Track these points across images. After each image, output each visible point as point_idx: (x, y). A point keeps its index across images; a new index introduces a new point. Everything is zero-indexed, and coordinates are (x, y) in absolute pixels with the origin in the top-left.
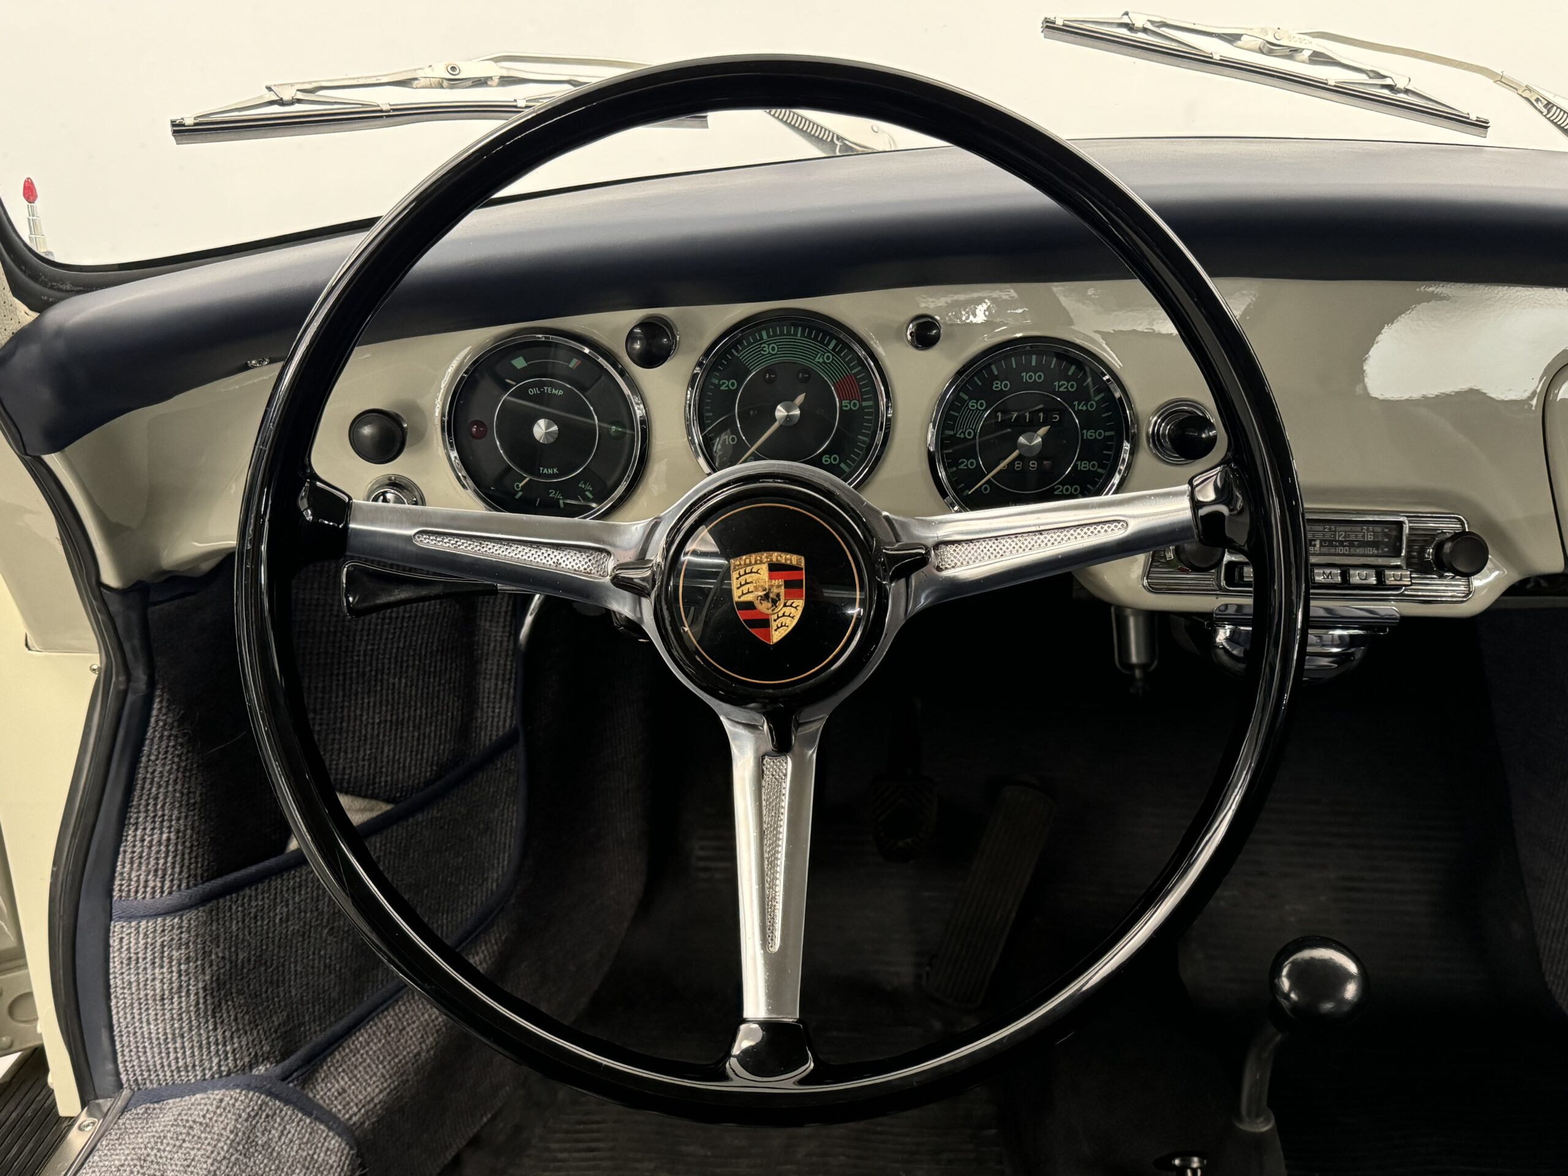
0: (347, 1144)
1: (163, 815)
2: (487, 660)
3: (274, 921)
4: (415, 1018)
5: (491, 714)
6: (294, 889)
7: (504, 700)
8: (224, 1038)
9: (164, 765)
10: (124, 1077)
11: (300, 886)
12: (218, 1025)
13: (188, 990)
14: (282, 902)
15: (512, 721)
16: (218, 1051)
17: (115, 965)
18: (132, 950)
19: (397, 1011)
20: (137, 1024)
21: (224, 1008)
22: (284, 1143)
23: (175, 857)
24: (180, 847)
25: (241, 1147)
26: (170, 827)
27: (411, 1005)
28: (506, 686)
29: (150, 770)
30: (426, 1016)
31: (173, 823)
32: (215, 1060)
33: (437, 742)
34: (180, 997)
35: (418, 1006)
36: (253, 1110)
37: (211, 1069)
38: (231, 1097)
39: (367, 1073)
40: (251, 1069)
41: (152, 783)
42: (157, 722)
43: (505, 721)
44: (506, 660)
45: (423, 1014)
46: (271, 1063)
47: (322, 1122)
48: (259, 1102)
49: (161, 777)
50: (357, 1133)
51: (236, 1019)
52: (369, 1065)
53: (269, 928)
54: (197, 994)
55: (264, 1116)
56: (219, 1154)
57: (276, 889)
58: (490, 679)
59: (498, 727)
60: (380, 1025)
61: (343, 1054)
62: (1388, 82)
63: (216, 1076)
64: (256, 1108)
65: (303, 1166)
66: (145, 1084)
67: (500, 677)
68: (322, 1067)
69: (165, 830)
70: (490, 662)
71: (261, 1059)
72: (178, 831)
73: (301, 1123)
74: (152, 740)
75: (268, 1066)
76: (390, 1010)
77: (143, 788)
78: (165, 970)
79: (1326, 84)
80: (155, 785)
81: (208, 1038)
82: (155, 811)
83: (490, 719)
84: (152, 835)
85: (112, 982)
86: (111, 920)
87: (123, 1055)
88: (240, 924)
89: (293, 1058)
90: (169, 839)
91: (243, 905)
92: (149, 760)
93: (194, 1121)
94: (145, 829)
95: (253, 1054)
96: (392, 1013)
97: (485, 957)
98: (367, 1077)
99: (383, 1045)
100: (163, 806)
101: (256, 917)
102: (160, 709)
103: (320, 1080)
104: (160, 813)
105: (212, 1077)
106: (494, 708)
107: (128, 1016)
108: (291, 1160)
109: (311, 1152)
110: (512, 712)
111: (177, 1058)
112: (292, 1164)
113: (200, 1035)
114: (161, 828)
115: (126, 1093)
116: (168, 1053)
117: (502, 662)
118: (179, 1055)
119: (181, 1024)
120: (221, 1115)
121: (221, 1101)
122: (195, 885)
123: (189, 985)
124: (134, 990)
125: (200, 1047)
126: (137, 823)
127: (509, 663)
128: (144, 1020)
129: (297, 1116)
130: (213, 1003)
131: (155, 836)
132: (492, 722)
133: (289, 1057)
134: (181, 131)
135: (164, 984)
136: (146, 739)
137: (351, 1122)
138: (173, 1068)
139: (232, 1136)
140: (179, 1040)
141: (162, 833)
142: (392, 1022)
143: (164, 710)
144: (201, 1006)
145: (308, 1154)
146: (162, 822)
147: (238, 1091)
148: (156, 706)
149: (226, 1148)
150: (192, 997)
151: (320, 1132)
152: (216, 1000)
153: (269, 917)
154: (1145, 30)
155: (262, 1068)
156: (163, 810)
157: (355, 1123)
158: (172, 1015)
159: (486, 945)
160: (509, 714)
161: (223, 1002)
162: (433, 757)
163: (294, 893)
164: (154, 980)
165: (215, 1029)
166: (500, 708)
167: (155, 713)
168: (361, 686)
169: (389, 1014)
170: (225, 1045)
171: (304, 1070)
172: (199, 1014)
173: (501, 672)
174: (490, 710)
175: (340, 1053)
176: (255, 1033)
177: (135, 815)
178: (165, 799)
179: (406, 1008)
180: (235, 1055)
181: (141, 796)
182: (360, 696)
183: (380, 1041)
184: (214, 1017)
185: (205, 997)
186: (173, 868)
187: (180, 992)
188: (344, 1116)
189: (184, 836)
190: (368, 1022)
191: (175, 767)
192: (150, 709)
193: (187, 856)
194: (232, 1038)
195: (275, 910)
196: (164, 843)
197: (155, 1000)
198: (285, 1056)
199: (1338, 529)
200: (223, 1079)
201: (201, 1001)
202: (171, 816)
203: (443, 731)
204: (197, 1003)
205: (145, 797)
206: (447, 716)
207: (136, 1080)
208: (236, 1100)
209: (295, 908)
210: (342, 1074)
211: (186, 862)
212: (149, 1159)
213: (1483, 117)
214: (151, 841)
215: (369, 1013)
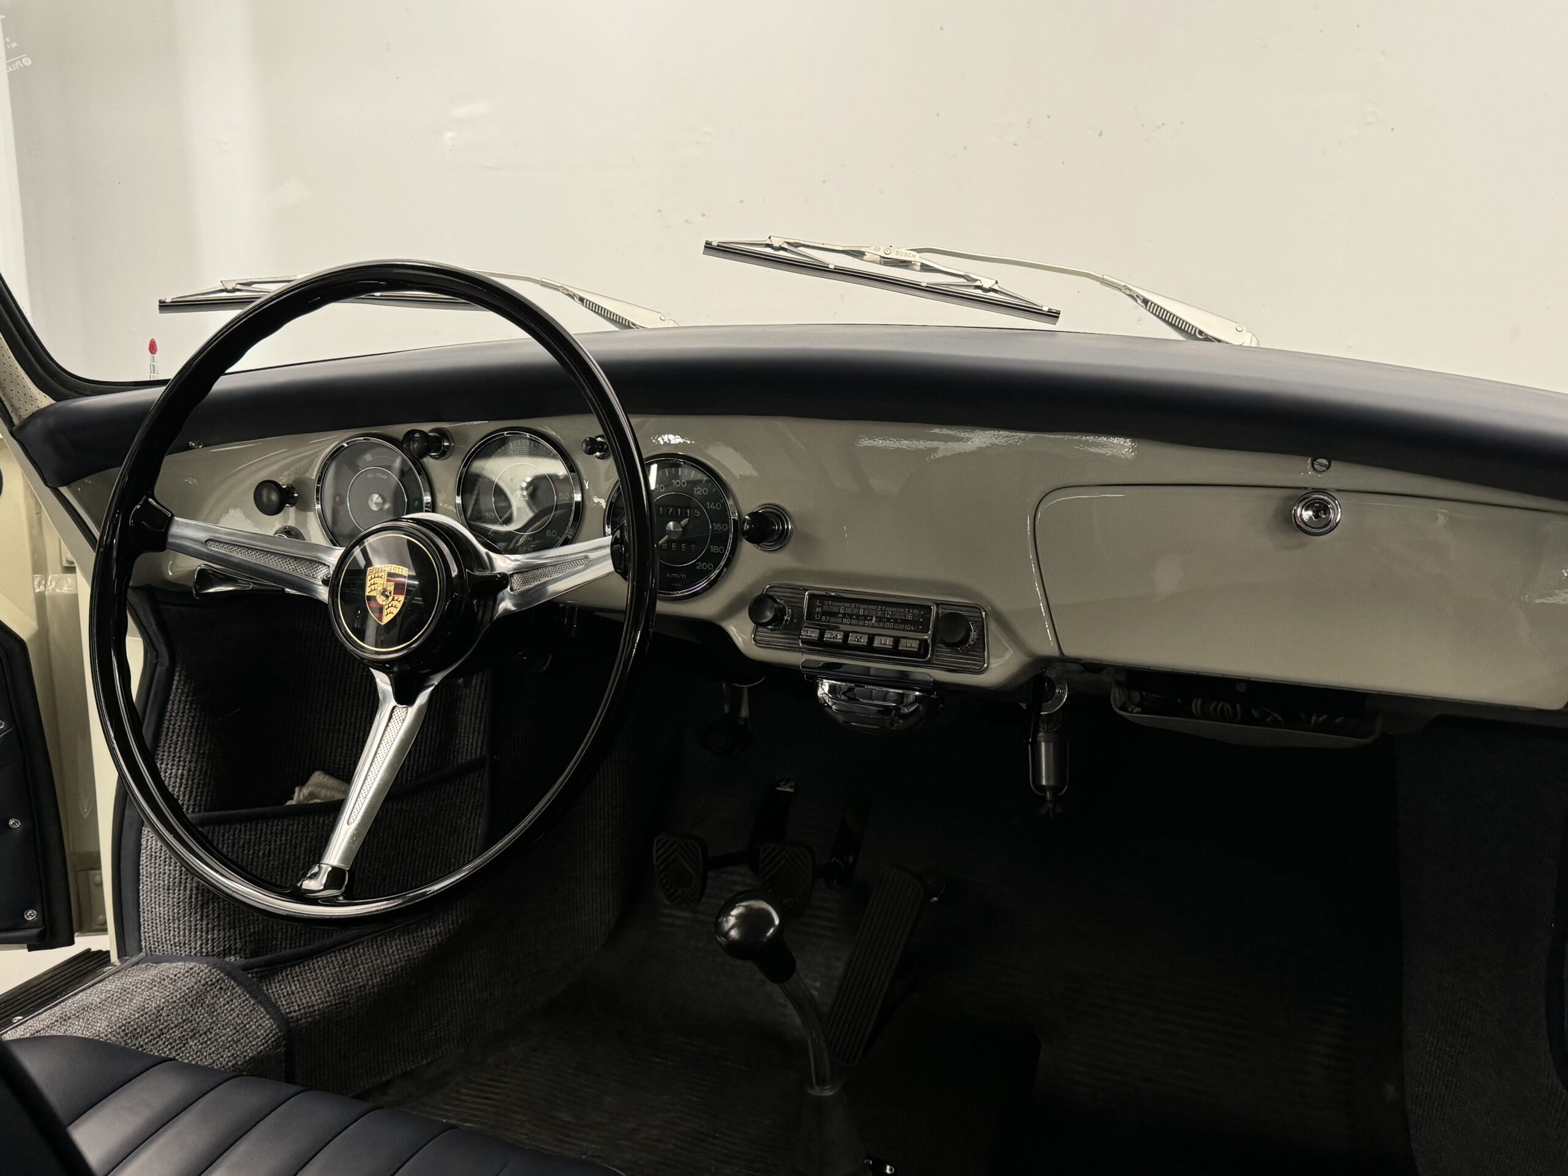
0: (277, 1027)
1: (180, 757)
2: (465, 699)
3: (258, 854)
4: (369, 960)
5: (466, 743)
6: (276, 834)
7: (476, 734)
8: (207, 928)
9: (182, 721)
10: (143, 943)
11: (282, 834)
12: (204, 918)
13: (186, 886)
14: (266, 841)
15: (482, 750)
16: (202, 936)
17: (143, 858)
18: (153, 850)
19: (356, 951)
20: (153, 905)
21: (211, 906)
22: (227, 1009)
23: (185, 788)
24: (190, 782)
25: (190, 1000)
26: (184, 766)
27: (368, 951)
28: (477, 721)
29: (172, 722)
30: (379, 961)
31: (187, 763)
32: (199, 943)
33: (417, 755)
34: (179, 890)
35: (374, 953)
36: (211, 980)
37: (195, 948)
38: (199, 968)
39: (316, 987)
40: (225, 956)
41: (173, 732)
42: (177, 689)
43: (476, 750)
44: (478, 701)
45: (376, 960)
46: (241, 957)
47: (263, 1006)
48: (218, 977)
49: (180, 729)
50: (292, 1024)
51: (219, 917)
52: (320, 982)
53: (253, 858)
54: (191, 890)
55: (218, 987)
56: (172, 998)
57: (262, 830)
58: (467, 715)
59: (471, 753)
60: (339, 958)
61: (302, 969)
62: (978, 283)
63: (198, 955)
64: (214, 980)
65: (235, 1028)
66: (155, 951)
67: (474, 715)
68: (281, 973)
69: (181, 768)
70: (467, 701)
71: (233, 952)
72: (189, 770)
73: (246, 1002)
74: (173, 701)
75: (238, 958)
76: (351, 949)
77: (167, 735)
78: (171, 868)
79: (920, 285)
80: (175, 734)
81: (196, 925)
82: (175, 753)
83: (466, 746)
84: (172, 769)
85: (141, 871)
86: (143, 826)
87: (144, 928)
88: (230, 849)
89: (259, 958)
90: (182, 775)
91: (234, 835)
92: (171, 716)
93: (168, 977)
94: (167, 764)
95: (227, 946)
96: (351, 952)
97: (441, 931)
98: (315, 990)
99: (336, 972)
100: (180, 750)
101: (243, 847)
102: (179, 681)
103: (276, 981)
104: (178, 755)
105: (196, 954)
106: (469, 737)
107: (149, 898)
108: (227, 1021)
109: (245, 1022)
110: (482, 743)
111: (174, 935)
112: (227, 1024)
113: (190, 921)
114: (178, 766)
115: (143, 954)
116: (170, 931)
117: (475, 702)
118: (176, 933)
119: (178, 911)
120: (187, 977)
121: (192, 969)
122: (199, 812)
123: (186, 882)
124: (153, 879)
125: (190, 930)
126: (162, 759)
127: (480, 704)
128: (157, 903)
129: (245, 996)
130: (203, 900)
131: (174, 771)
132: (467, 748)
133: (257, 957)
134: (164, 306)
135: (170, 878)
136: (169, 700)
137: (290, 1016)
138: (172, 942)
139: (187, 991)
140: (177, 921)
141: (178, 769)
142: (349, 958)
143: (182, 682)
144: (193, 900)
145: (242, 1023)
146: (179, 761)
147: (205, 966)
148: (176, 678)
149: (179, 996)
150: (188, 892)
151: (259, 1012)
152: (206, 899)
153: (254, 850)
154: (781, 248)
155: (233, 958)
156: (180, 754)
157: (292, 1017)
158: (173, 902)
159: (443, 923)
160: (480, 744)
161: (211, 903)
162: (413, 766)
163: (276, 837)
164: (165, 873)
165: (202, 920)
166: (473, 738)
167: (175, 682)
168: (356, 701)
169: (349, 952)
170: (207, 933)
171: (264, 969)
172: (191, 906)
173: (474, 710)
174: (466, 739)
175: (300, 968)
176: (232, 931)
177: (161, 753)
178: (182, 746)
179: (364, 951)
180: (213, 943)
181: (166, 740)
182: (355, 708)
183: (335, 968)
184: (202, 910)
185: (197, 894)
186: (184, 796)
187: (180, 886)
188: (284, 1009)
189: (194, 775)
190: (330, 953)
191: (189, 724)
192: (173, 680)
193: (194, 790)
194: (213, 930)
195: (260, 845)
196: (179, 777)
197: (164, 889)
198: (252, 956)
199: (888, 609)
200: (200, 956)
201: (194, 896)
202: (185, 759)
203: (422, 747)
204: (191, 898)
205: (168, 741)
206: (427, 736)
207: (150, 947)
208: (202, 971)
209: (276, 849)
210: (296, 982)
211: (194, 794)
212: (128, 990)
213: (1055, 308)
214: (171, 773)
215: (333, 946)
